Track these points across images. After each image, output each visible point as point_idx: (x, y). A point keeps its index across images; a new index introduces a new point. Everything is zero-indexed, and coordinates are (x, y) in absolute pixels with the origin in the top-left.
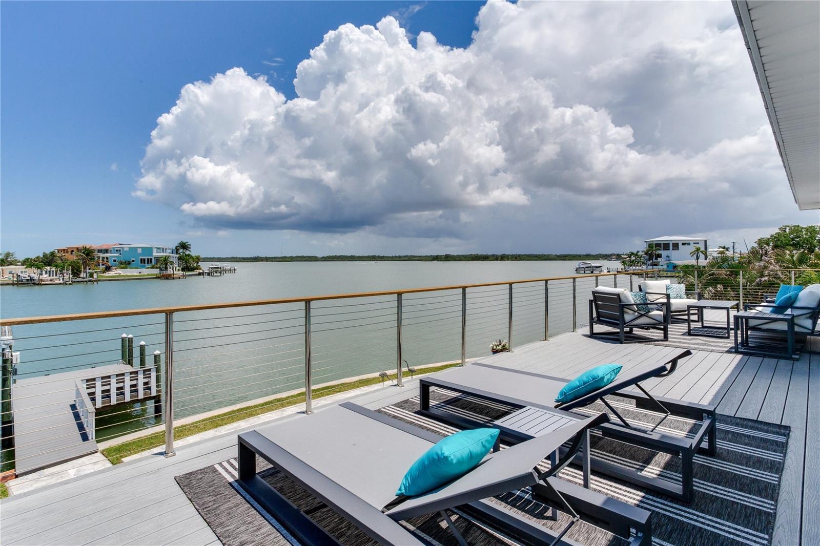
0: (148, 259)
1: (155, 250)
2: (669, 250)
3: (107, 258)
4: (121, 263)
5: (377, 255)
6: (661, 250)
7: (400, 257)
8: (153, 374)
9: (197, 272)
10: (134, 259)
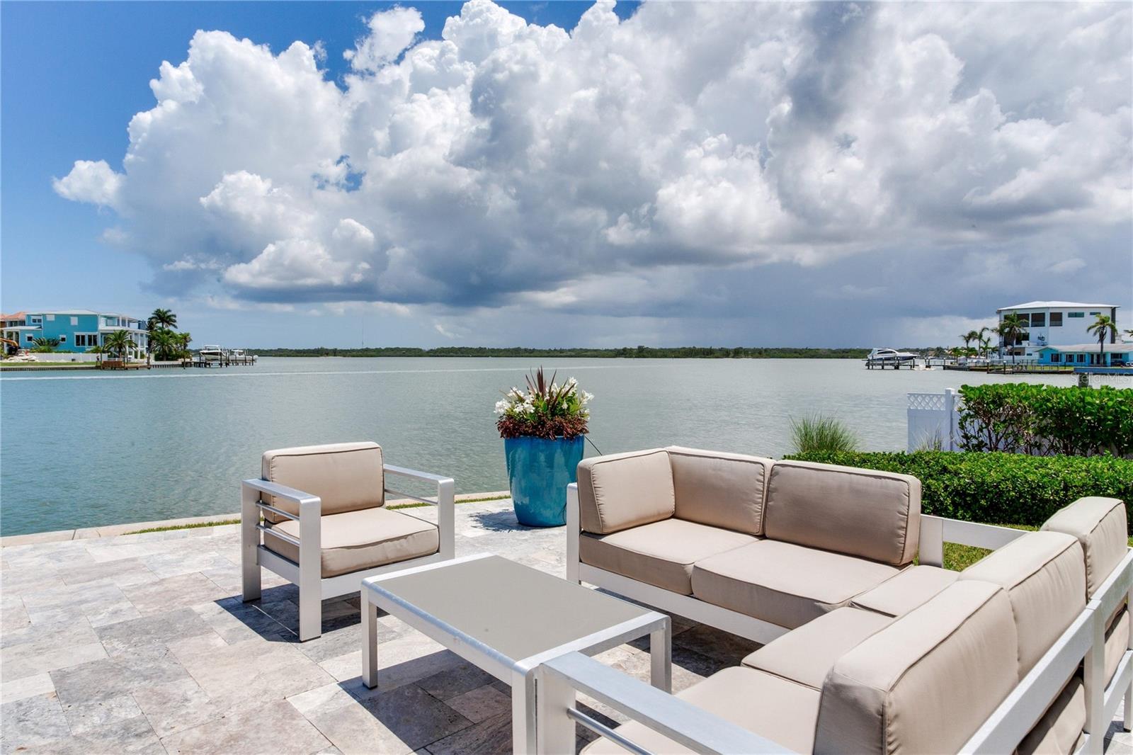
0: (90, 337)
1: (102, 320)
2: (1044, 326)
3: (17, 333)
4: (41, 343)
6: (1028, 326)
9: (180, 361)
10: (65, 336)
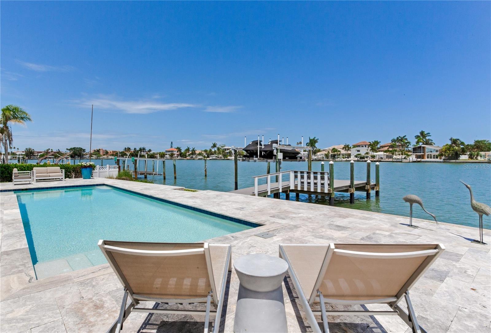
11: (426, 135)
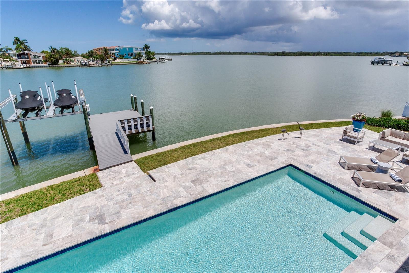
0: (132, 54)
1: (134, 49)
3: (114, 53)
4: (120, 56)
5: (243, 52)
7: (256, 53)
8: (150, 119)
9: (154, 60)
10: (125, 54)
11: (23, 42)
